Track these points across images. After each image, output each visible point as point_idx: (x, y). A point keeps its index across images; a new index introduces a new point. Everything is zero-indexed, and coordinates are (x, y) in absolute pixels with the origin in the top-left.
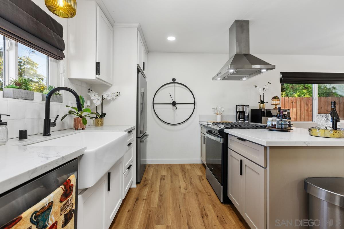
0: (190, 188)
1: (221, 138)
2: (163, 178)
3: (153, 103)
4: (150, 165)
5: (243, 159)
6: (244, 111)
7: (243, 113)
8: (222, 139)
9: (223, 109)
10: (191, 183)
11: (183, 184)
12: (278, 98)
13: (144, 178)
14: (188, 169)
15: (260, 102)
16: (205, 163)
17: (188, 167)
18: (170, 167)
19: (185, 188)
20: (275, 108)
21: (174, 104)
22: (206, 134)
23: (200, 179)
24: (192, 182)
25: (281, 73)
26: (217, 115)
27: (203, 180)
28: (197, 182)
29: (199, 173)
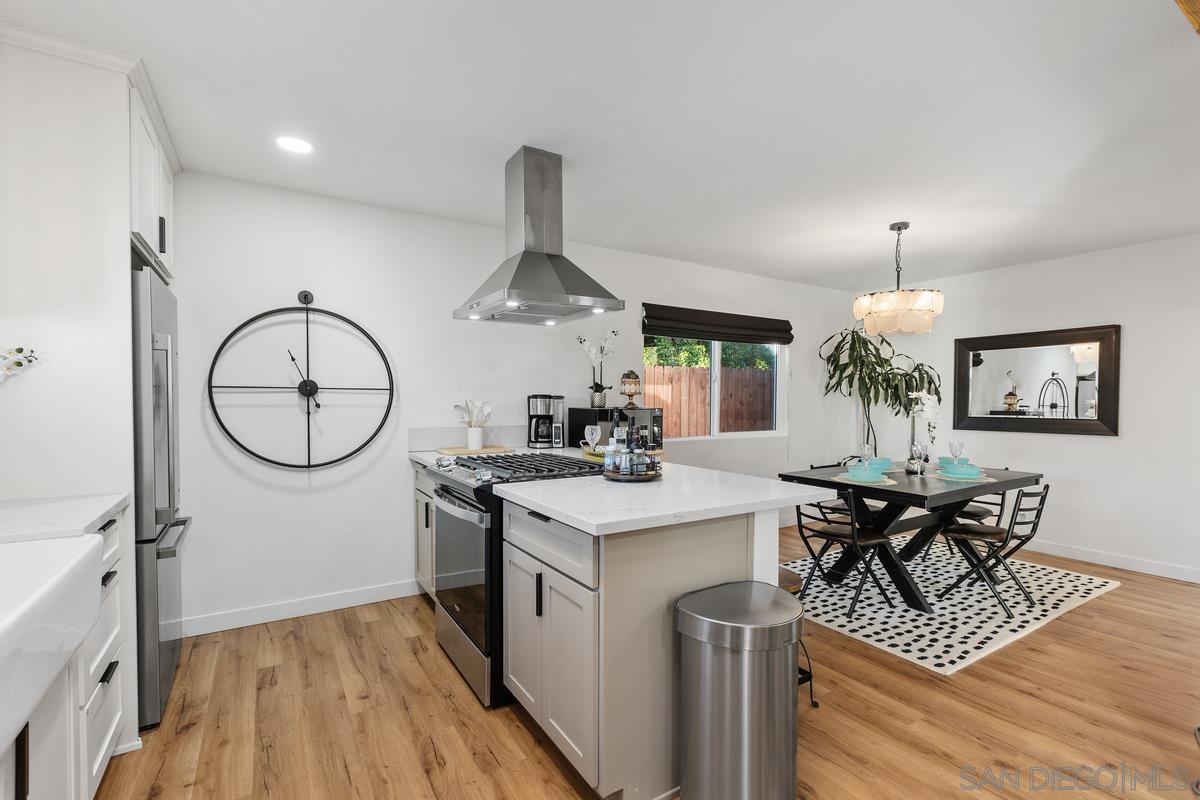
0: (379, 688)
1: (484, 512)
2: (267, 680)
3: (210, 387)
4: (197, 642)
5: (546, 571)
6: (551, 413)
7: (548, 419)
8: (487, 516)
9: (487, 410)
10: (384, 671)
11: (351, 682)
12: (637, 377)
13: (176, 699)
14: (368, 625)
15: (591, 388)
16: (432, 591)
17: (371, 617)
18: (294, 632)
19: (364, 695)
20: (630, 403)
21: (308, 389)
22: (435, 496)
23: (417, 647)
24: (385, 666)
25: (644, 304)
26: (470, 429)
27: (425, 649)
28: (404, 662)
29: (410, 629)
